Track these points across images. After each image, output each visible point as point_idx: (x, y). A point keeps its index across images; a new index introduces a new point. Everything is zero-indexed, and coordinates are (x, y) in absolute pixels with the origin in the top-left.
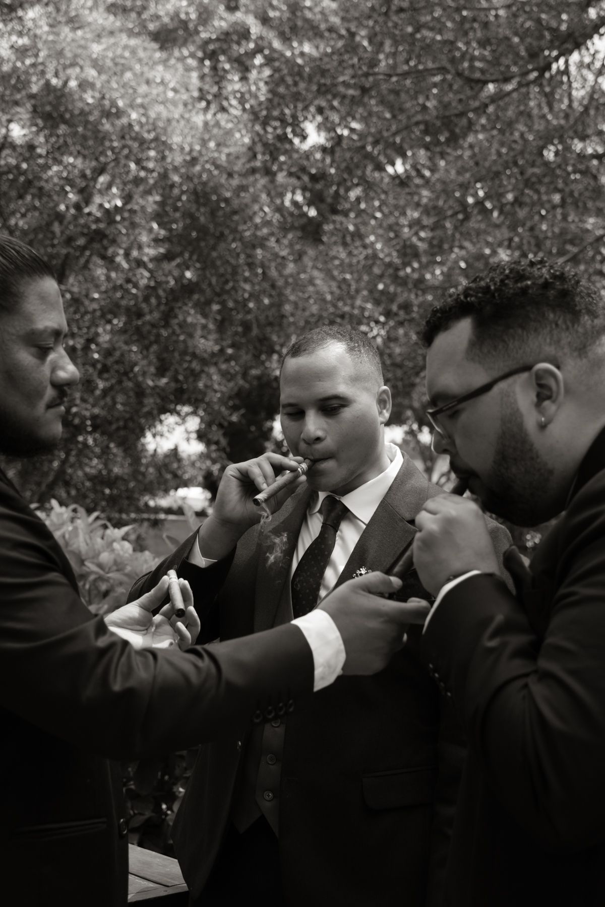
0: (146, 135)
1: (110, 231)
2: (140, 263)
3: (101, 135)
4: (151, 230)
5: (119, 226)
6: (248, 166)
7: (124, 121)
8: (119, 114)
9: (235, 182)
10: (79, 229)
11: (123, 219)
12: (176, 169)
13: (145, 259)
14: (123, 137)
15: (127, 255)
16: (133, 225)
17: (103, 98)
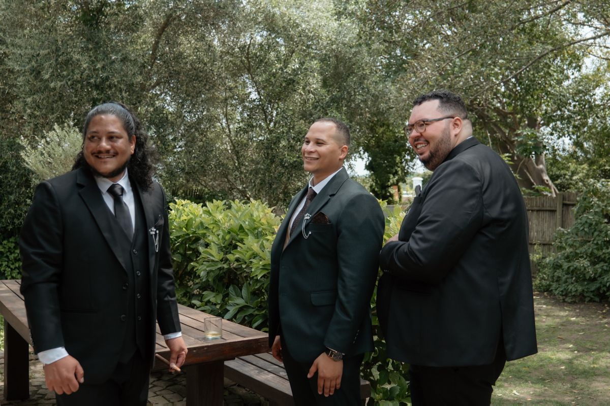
0: (309, 34)
1: (296, 78)
2: (309, 92)
3: (290, 36)
4: (314, 76)
5: (300, 76)
6: (357, 43)
7: (300, 28)
8: (298, 26)
9: (353, 50)
10: (282, 79)
11: (302, 73)
12: (325, 47)
13: (312, 89)
14: (300, 36)
15: (304, 89)
16: (306, 75)
17: (290, 19)
